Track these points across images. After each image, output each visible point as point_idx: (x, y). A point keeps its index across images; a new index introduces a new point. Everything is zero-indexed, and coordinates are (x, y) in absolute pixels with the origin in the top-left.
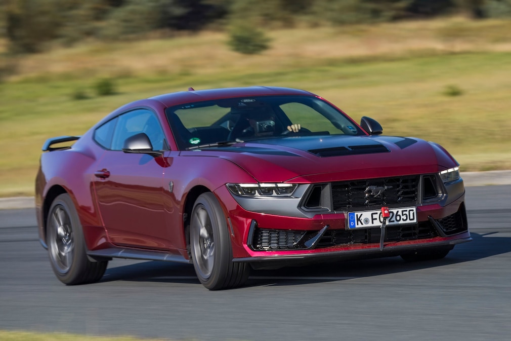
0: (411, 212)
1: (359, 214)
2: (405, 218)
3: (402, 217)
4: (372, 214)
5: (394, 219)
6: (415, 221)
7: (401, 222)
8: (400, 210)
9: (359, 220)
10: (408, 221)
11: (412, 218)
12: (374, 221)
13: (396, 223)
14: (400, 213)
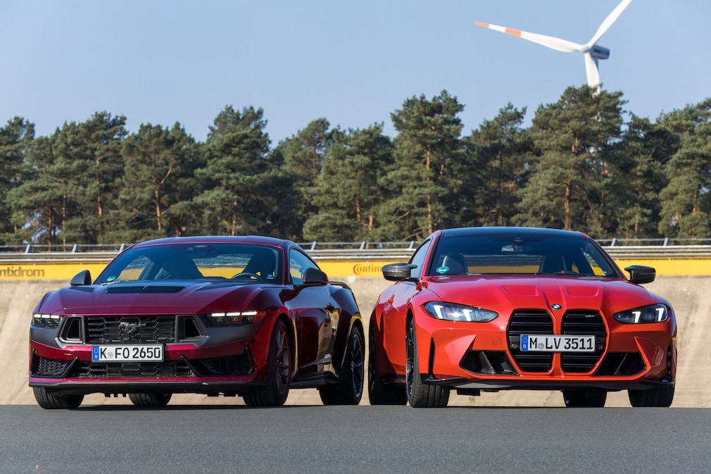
0: (157, 350)
1: (103, 348)
2: (150, 355)
3: (147, 354)
4: (116, 349)
5: (138, 355)
6: (161, 358)
7: (146, 359)
8: (145, 348)
9: (102, 353)
10: (153, 359)
11: (157, 355)
12: (118, 356)
13: (140, 359)
14: (145, 350)
